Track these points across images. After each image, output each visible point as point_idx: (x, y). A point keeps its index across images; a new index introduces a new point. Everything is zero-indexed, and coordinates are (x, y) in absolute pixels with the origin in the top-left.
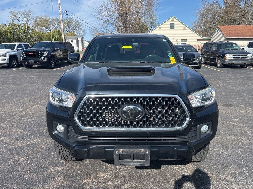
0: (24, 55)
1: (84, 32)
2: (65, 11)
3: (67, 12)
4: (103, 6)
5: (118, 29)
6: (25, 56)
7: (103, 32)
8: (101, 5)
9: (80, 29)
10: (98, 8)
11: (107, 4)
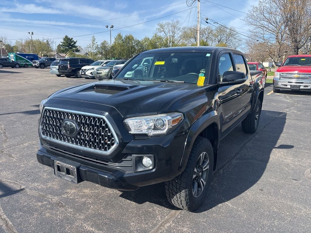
0: (146, 70)
1: (239, 42)
2: (206, 19)
3: (207, 20)
4: (258, 6)
5: (277, 36)
6: (147, 72)
7: (258, 41)
8: (255, 6)
9: (235, 38)
10: (251, 10)
11: (264, 4)
